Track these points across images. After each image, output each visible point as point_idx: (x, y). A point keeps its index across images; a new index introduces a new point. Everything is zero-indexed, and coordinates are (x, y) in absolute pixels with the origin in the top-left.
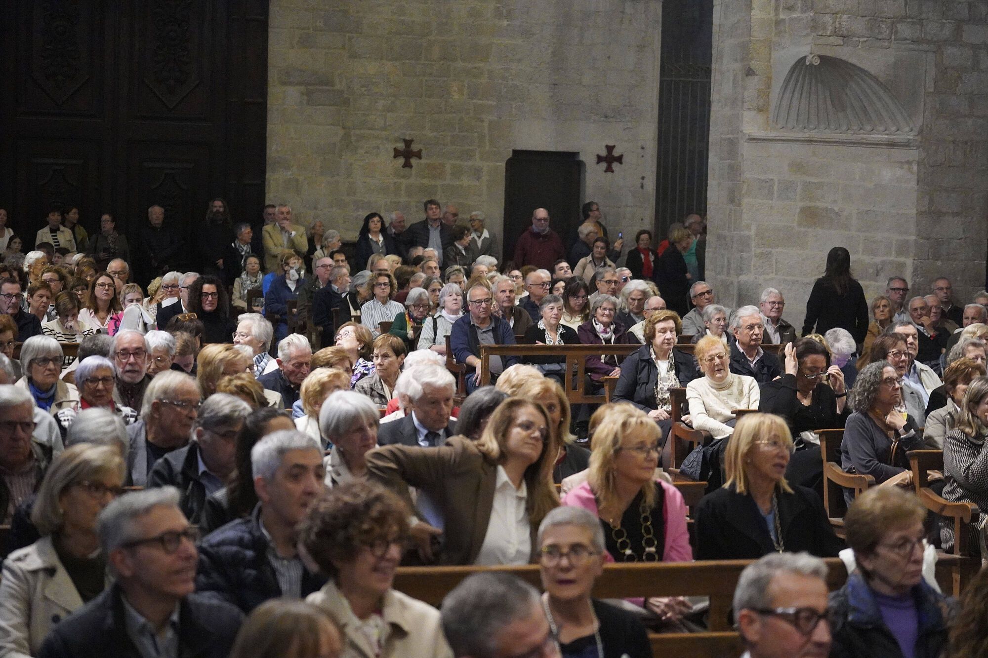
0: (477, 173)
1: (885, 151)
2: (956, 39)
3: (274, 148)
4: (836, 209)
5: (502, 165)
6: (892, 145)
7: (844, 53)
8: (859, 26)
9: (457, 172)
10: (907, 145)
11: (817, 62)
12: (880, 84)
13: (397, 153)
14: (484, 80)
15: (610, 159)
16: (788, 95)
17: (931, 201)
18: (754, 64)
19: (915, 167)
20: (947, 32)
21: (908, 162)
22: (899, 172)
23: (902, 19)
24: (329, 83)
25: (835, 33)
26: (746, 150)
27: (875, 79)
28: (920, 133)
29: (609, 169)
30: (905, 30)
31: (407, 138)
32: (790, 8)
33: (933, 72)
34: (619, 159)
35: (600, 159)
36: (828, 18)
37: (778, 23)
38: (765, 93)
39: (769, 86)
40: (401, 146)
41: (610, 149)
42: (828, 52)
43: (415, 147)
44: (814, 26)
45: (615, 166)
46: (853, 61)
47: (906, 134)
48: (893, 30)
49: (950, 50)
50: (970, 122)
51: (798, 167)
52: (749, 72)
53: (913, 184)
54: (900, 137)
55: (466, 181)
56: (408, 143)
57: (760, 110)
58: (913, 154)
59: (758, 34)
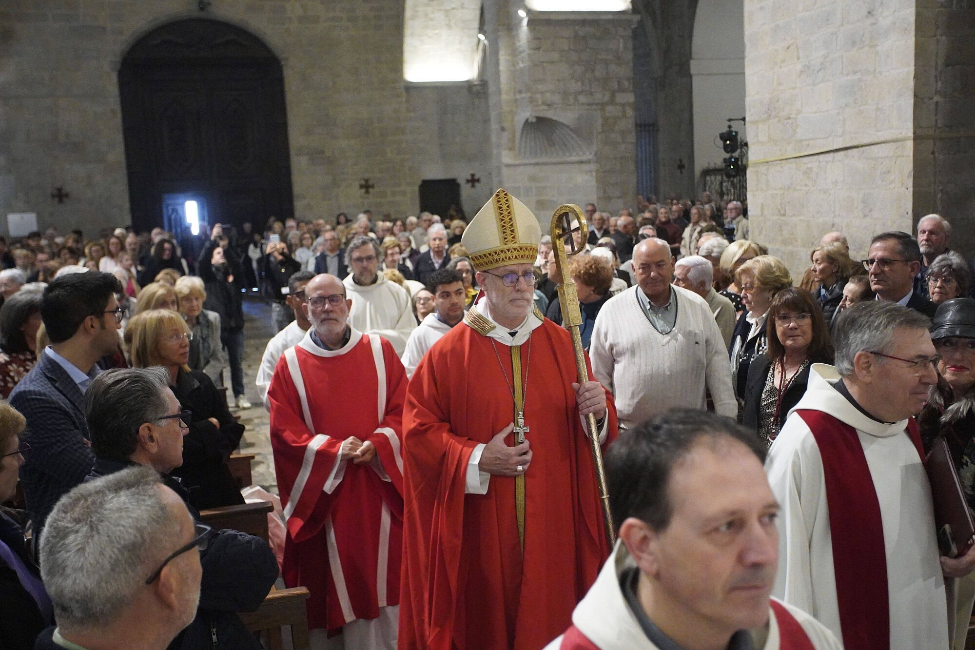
0: (404, 193)
1: (577, 166)
2: (612, 102)
3: (297, 189)
4: (554, 199)
5: (416, 188)
6: (581, 162)
7: (549, 114)
8: (557, 98)
9: (394, 194)
10: (588, 162)
11: (534, 120)
12: (571, 130)
13: (362, 187)
14: (404, 145)
15: (473, 181)
16: (524, 139)
17: (605, 192)
18: (505, 125)
19: (594, 174)
20: (607, 98)
21: (591, 171)
22: (586, 177)
23: (581, 93)
24: (323, 152)
25: (544, 103)
26: (505, 171)
27: (568, 127)
28: (596, 155)
29: (473, 186)
30: (582, 99)
31: (366, 178)
32: (520, 92)
33: (600, 121)
34: (478, 181)
35: (468, 181)
36: (538, 96)
37: (516, 100)
38: (513, 139)
39: (514, 136)
40: (363, 182)
41: (473, 175)
42: (541, 115)
43: (370, 183)
44: (532, 100)
45: (476, 184)
46: (555, 118)
47: (588, 156)
48: (576, 99)
49: (609, 108)
50: (623, 146)
51: (533, 179)
52: (503, 129)
53: (593, 183)
54: (584, 158)
55: (398, 198)
56: (367, 181)
57: (510, 149)
58: (593, 166)
59: (506, 108)
